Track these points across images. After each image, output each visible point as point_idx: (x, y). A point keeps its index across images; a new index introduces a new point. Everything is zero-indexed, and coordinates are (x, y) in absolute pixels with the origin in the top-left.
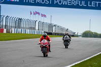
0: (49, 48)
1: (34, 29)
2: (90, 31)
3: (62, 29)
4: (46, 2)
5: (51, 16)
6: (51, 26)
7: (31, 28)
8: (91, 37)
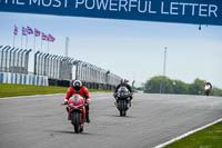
0: (87, 113)
1: (24, 70)
2: (164, 77)
3: (94, 71)
4: (54, 2)
5: (67, 39)
6: (66, 64)
7: (15, 70)
8: (166, 92)
